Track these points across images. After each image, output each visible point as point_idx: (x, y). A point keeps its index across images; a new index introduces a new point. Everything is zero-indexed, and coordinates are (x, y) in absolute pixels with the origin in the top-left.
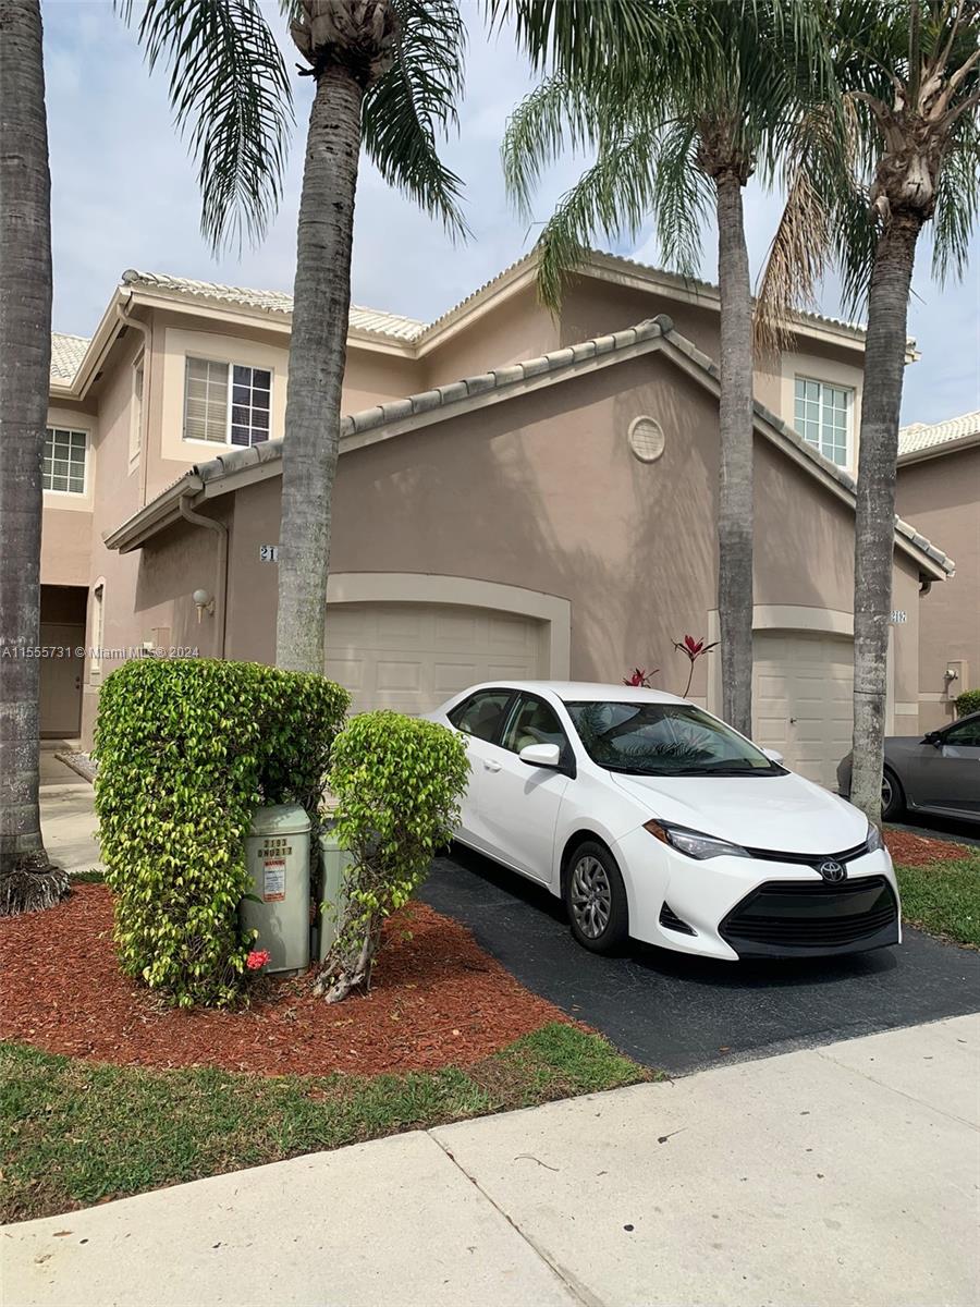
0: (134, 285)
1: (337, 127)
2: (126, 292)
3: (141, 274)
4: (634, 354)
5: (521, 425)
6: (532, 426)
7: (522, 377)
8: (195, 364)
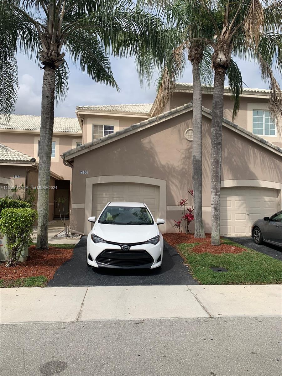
0: (78, 110)
1: (46, 79)
2: (77, 111)
3: (79, 107)
4: (184, 112)
5: (151, 135)
6: (154, 135)
7: (148, 123)
8: (95, 126)
